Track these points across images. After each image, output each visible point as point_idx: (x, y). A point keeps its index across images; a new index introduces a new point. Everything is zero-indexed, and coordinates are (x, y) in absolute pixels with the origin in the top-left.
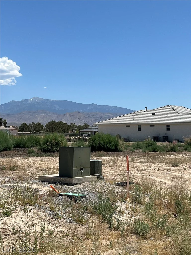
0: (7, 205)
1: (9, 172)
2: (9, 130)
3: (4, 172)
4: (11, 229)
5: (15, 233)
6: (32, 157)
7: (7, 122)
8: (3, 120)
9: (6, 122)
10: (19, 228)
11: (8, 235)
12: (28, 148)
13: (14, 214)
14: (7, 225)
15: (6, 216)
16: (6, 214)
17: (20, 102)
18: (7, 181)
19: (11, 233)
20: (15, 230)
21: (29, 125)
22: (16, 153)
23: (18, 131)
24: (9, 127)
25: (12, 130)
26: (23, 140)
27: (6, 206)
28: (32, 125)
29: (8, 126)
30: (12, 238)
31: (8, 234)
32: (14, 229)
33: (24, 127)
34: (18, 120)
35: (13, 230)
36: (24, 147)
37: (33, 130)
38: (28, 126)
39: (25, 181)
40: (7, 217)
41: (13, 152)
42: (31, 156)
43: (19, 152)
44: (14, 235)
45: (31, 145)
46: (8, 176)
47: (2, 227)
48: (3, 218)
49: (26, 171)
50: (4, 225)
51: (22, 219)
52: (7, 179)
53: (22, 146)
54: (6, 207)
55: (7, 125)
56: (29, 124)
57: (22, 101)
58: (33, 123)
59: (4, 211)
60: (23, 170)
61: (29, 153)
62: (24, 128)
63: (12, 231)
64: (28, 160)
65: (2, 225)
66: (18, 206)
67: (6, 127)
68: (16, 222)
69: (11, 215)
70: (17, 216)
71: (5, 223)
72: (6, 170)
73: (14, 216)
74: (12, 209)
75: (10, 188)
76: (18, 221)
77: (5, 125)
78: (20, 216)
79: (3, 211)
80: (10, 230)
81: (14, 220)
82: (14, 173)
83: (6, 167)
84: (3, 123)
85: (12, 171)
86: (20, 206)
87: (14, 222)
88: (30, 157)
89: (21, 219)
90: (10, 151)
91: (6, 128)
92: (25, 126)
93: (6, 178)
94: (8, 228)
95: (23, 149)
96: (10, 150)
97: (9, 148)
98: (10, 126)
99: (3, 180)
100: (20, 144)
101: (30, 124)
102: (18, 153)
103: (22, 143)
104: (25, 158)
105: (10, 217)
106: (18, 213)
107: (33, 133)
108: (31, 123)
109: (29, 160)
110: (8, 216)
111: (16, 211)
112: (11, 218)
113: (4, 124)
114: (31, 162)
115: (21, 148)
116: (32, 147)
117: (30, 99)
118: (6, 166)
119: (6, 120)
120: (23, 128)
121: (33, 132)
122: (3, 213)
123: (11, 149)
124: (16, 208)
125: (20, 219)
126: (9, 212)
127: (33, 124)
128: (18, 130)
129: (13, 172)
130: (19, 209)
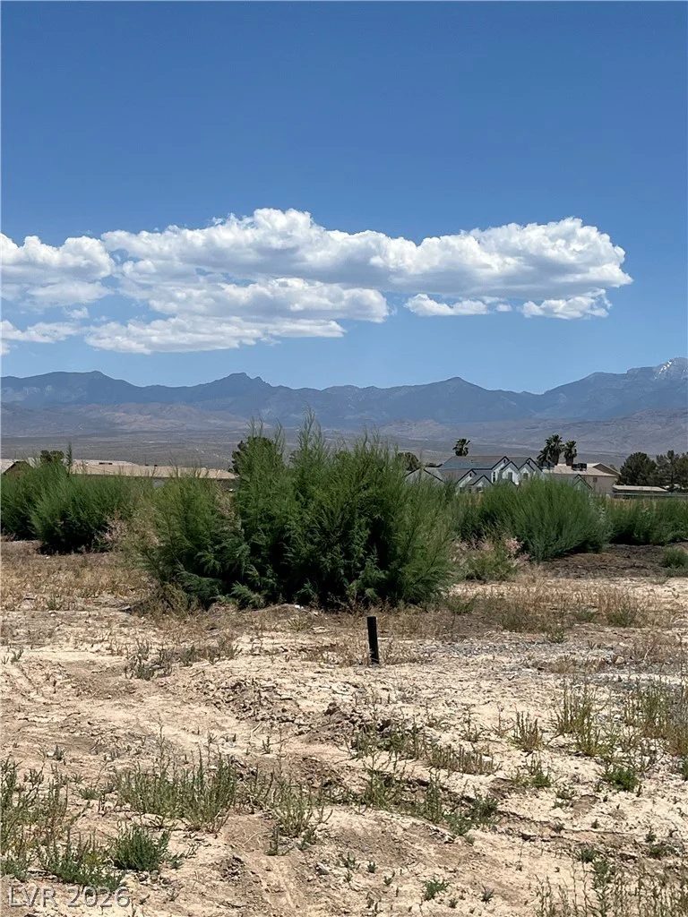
0: (620, 749)
1: (607, 629)
2: (583, 478)
3: (590, 630)
4: (641, 839)
5: (656, 854)
6: (682, 578)
7: (579, 449)
8: (564, 442)
9: (573, 451)
10: (671, 835)
11: (633, 858)
12: (662, 544)
13: (648, 786)
14: (624, 823)
15: (620, 790)
16: (619, 782)
17: (623, 376)
18: (607, 662)
19: (642, 853)
20: (654, 843)
21: (656, 461)
22: (620, 561)
23: (618, 484)
24: (586, 467)
25: (595, 478)
26: (642, 514)
27: (618, 753)
28: (669, 461)
29: (582, 464)
30: (648, 870)
31: (632, 854)
32: (650, 838)
33: (637, 466)
34: (615, 442)
35: (647, 842)
36: (647, 542)
37: (673, 481)
38: (653, 466)
39: (672, 666)
40: (622, 793)
41: (609, 556)
42: (677, 576)
43: (629, 557)
44: (652, 860)
45: (670, 536)
46: (609, 645)
47: (609, 827)
48: (610, 794)
49: (669, 628)
50: (616, 821)
51: (678, 805)
52: (606, 655)
53: (639, 537)
54: (615, 754)
55: (576, 461)
56: (657, 457)
57: (631, 375)
58: (671, 453)
59: (611, 768)
60: (657, 624)
61: (667, 564)
62: (638, 473)
63: (644, 843)
64: (667, 589)
65: (606, 819)
66: (658, 757)
67: (574, 467)
68: (657, 814)
69: (636, 789)
70: (659, 793)
71: (618, 814)
72: (595, 623)
73: (647, 789)
74: (639, 766)
75: (625, 688)
76: (662, 808)
77: (569, 459)
78: (670, 794)
79: (607, 768)
80: (637, 841)
81: (647, 805)
82: (626, 635)
83: (595, 610)
84: (562, 455)
85: (615, 626)
86: (667, 758)
87: (650, 814)
88: (672, 576)
89: (675, 806)
90: (598, 555)
91: (575, 472)
92: (642, 463)
93: (600, 650)
94: (631, 832)
95: (642, 549)
96: (596, 551)
97: (592, 545)
98: (588, 465)
99: (595, 658)
100: (631, 528)
101: (660, 458)
102: (627, 562)
103: (638, 524)
104: (655, 581)
105: (633, 792)
106: (663, 781)
107: (671, 490)
108: (665, 453)
109: (671, 589)
110: (627, 788)
111: (655, 775)
112: (638, 796)
113: (566, 456)
114: (678, 596)
115: (638, 543)
116: (674, 541)
117: (661, 366)
118: (594, 607)
119: (573, 443)
120: (636, 470)
121: (673, 486)
122: (607, 778)
123: (600, 547)
124: (652, 761)
125: (671, 804)
126: (628, 777)
127: (670, 458)
128: (616, 480)
129: (622, 629)
130: (662, 767)
